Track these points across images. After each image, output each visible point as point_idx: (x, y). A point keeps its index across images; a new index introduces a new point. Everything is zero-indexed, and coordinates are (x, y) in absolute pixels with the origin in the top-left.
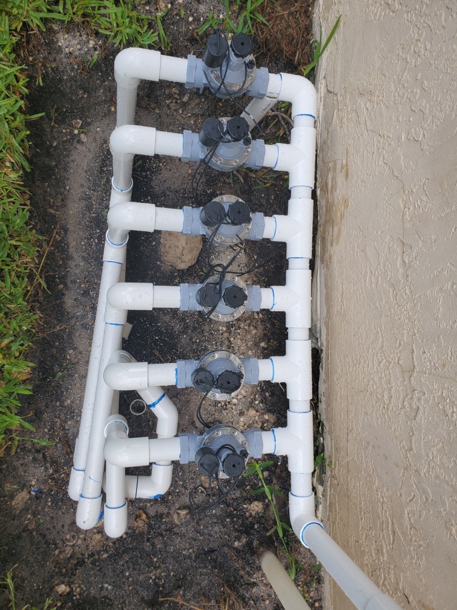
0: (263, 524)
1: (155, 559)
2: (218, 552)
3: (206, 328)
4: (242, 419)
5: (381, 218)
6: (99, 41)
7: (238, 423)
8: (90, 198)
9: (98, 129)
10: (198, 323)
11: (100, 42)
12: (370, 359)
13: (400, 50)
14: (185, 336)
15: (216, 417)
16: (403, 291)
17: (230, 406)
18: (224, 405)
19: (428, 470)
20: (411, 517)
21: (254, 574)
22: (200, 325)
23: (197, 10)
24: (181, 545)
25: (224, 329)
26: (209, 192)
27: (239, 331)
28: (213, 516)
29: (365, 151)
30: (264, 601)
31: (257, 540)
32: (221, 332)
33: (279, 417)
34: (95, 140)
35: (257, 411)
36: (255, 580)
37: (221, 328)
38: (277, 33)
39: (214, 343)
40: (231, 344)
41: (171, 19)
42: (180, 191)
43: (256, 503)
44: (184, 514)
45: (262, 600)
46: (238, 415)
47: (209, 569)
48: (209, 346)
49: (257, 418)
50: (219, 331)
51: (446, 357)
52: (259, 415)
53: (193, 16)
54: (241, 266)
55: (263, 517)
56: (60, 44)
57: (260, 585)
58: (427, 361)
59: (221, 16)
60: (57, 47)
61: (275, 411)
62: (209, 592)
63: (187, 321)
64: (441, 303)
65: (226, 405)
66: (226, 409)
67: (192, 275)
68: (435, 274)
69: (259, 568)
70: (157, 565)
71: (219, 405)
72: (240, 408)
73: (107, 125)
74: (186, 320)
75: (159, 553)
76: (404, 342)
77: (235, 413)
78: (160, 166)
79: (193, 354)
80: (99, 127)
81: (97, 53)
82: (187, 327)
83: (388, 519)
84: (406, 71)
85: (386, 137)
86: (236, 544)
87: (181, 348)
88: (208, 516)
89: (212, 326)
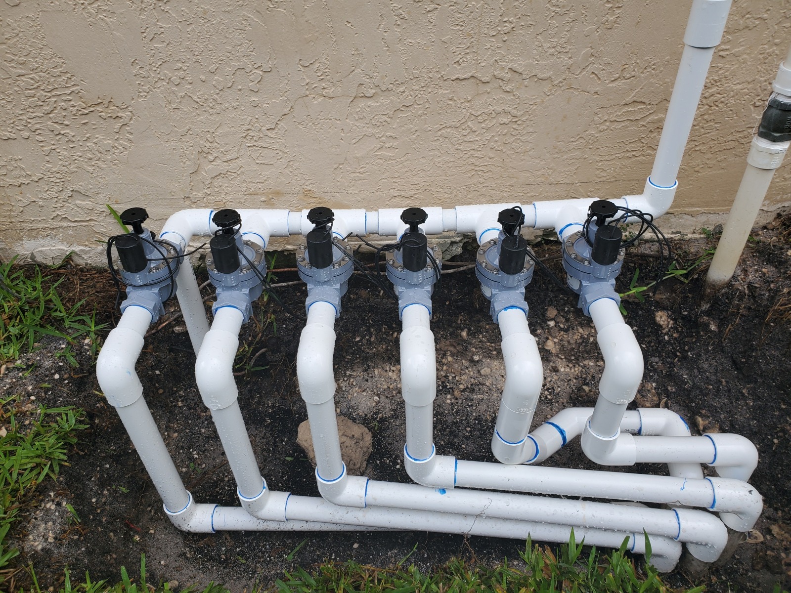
0: (680, 306)
1: (776, 441)
2: (733, 354)
3: (450, 419)
4: (562, 370)
5: (329, 132)
6: (50, 496)
7: (567, 374)
8: (266, 578)
9: (162, 562)
10: (445, 430)
11: (52, 494)
12: (469, 147)
13: (170, 107)
14: (463, 446)
15: (565, 400)
16: (401, 97)
17: (548, 384)
18: (548, 392)
19: (565, 54)
20: (614, 77)
21: (738, 289)
22: (447, 426)
23: (47, 369)
24: (744, 412)
25: (449, 396)
26: (269, 421)
27: (450, 378)
28: (691, 376)
29: (258, 161)
30: (764, 274)
31: (700, 306)
32: (453, 401)
33: (549, 301)
34: (177, 569)
35: (547, 339)
36: (746, 287)
37: (448, 401)
38: (98, 296)
39: (468, 409)
40: (467, 388)
41: (49, 401)
42: (264, 456)
43: (658, 319)
44: (703, 420)
45: (764, 276)
46: (558, 374)
47: (757, 353)
48: (474, 414)
49: (556, 340)
50: (452, 404)
51: (460, 32)
52: (552, 336)
53: (54, 374)
54: (366, 377)
55: (672, 308)
56: (40, 547)
57: (748, 281)
58: (466, 58)
59: (63, 346)
60: (41, 553)
61: (543, 308)
62: (783, 341)
63: (442, 443)
64: (413, 41)
65: (548, 389)
66: (553, 388)
67: (380, 440)
68: (387, 49)
69: (729, 285)
70: (780, 434)
71: (549, 397)
72: (548, 371)
73: (159, 550)
74: (442, 445)
75: (766, 441)
76: (450, 93)
77: (555, 377)
78: (229, 480)
79: (486, 435)
80: (160, 562)
81: (64, 504)
82: (451, 443)
83: (624, 112)
84: (193, 97)
85: (249, 127)
86: (713, 327)
87: (481, 452)
88: (693, 382)
89: (446, 412)
